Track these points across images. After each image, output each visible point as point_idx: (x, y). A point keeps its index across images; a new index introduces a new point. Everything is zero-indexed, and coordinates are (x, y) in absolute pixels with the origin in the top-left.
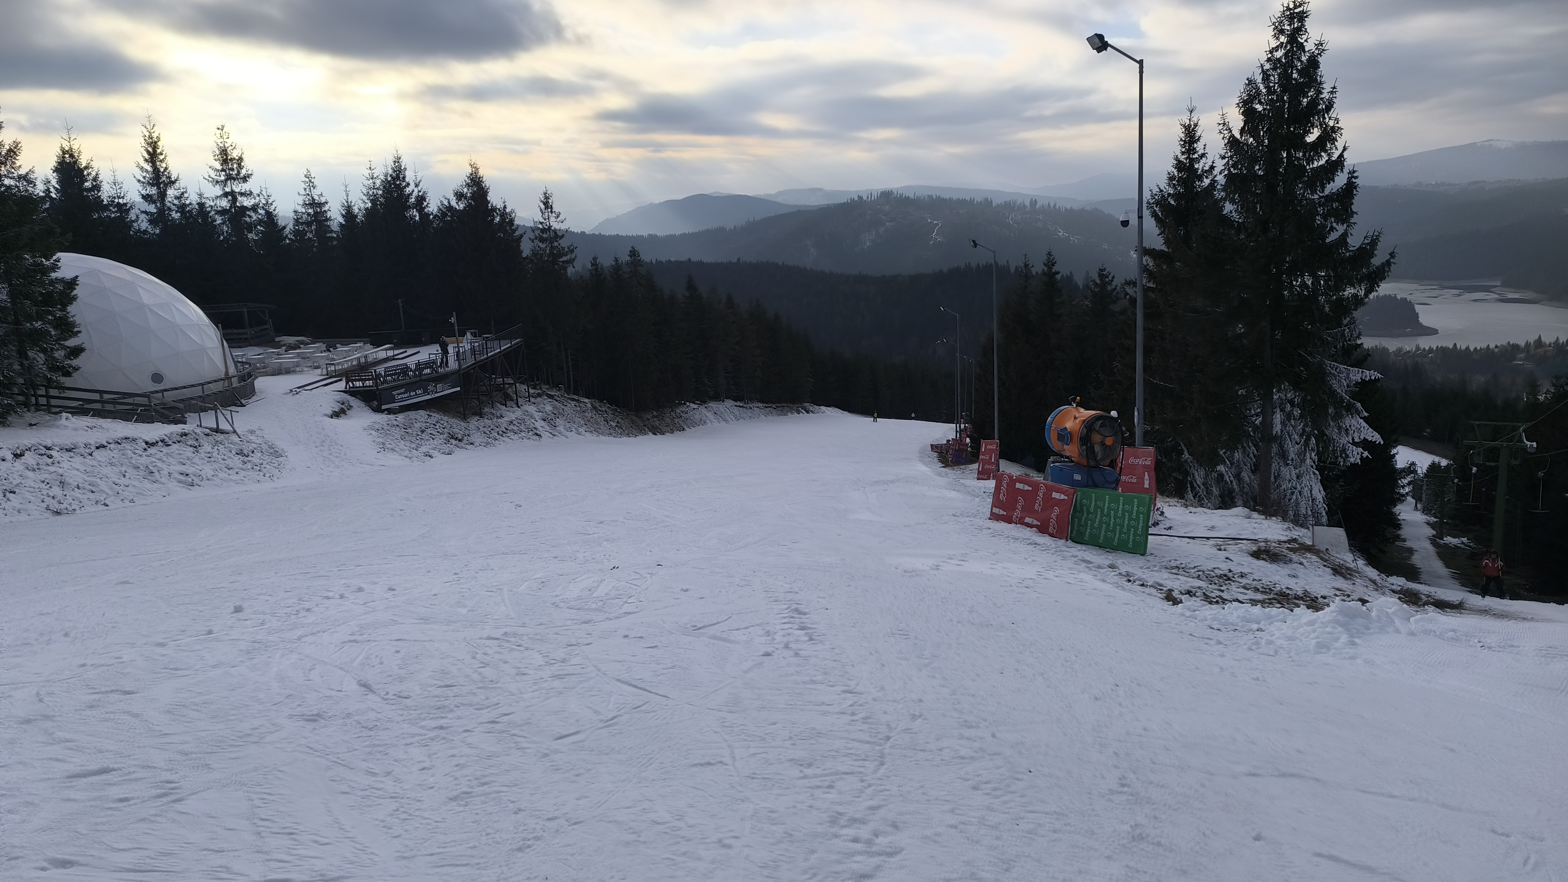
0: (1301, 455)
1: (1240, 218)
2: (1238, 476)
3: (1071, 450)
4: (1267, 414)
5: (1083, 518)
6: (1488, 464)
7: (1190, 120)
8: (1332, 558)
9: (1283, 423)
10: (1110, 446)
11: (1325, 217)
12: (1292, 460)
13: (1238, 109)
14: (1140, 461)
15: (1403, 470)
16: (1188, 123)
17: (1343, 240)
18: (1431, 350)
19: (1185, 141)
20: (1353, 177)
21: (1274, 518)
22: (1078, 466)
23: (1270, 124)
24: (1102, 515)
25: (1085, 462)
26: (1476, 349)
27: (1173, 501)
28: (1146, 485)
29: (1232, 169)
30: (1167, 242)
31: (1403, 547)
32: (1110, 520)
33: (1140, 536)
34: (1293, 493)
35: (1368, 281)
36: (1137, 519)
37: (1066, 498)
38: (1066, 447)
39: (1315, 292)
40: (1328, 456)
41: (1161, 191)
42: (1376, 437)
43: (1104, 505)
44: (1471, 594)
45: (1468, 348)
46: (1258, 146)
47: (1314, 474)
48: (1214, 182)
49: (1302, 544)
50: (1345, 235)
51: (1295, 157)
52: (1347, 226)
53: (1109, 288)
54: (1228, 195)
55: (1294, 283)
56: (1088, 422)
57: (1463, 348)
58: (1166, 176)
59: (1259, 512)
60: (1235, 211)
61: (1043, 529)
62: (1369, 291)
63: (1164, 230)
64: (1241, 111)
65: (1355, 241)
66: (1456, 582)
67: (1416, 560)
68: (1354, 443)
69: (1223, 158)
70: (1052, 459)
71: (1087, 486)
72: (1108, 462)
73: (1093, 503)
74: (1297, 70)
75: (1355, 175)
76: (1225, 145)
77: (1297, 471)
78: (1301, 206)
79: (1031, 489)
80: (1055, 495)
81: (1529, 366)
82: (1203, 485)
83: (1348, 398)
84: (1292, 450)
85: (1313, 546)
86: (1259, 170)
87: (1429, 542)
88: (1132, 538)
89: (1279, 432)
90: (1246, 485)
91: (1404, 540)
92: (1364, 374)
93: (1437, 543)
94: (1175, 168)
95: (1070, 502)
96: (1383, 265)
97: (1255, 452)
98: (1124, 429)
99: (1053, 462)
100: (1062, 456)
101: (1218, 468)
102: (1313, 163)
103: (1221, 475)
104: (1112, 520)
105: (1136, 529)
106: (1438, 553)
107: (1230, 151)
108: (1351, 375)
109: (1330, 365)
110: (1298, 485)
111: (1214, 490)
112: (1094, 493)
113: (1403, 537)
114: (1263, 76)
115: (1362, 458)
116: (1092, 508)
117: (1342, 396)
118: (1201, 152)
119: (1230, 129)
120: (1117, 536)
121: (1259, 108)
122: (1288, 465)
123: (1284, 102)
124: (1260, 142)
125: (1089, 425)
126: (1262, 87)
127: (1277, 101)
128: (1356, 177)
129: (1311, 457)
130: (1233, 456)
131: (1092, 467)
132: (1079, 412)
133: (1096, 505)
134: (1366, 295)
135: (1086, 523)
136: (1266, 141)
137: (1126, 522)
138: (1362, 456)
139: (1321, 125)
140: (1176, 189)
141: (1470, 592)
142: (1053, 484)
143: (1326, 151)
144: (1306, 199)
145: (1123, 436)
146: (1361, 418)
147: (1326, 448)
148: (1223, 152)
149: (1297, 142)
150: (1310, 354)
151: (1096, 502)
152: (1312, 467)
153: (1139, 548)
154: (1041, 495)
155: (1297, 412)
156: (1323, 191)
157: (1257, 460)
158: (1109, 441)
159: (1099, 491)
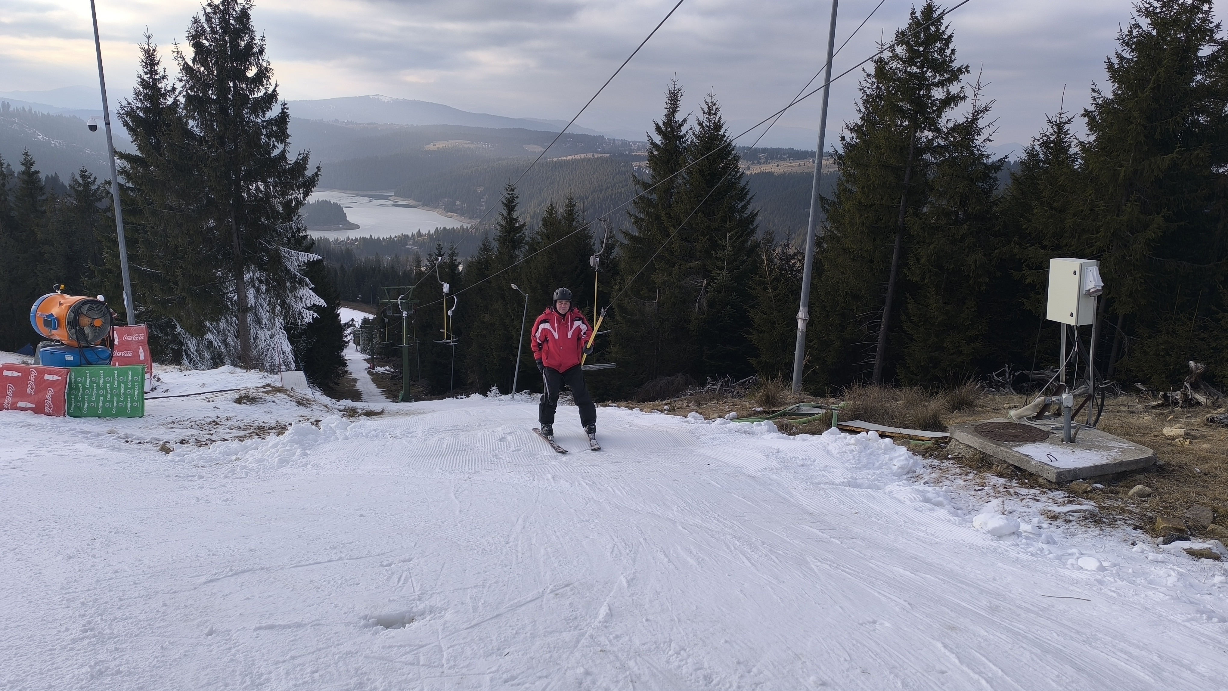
0: (272, 320)
1: (201, 133)
2: (225, 342)
3: (61, 334)
4: (241, 290)
5: (80, 394)
6: (395, 315)
7: (148, 45)
8: (296, 394)
9: (256, 297)
10: (99, 327)
11: (268, 137)
12: (266, 324)
13: (188, 42)
14: (134, 338)
15: (345, 325)
16: (147, 47)
17: (282, 156)
18: (356, 240)
19: (146, 63)
20: (285, 108)
21: (253, 370)
22: (69, 349)
23: (217, 58)
24: (99, 388)
25: (75, 344)
26: (383, 238)
27: (170, 368)
28: (142, 357)
29: (189, 91)
30: (140, 149)
31: (350, 379)
32: (107, 392)
33: (137, 401)
34: (268, 350)
35: (304, 187)
36: (133, 387)
37: (60, 378)
38: (54, 332)
39: (267, 195)
40: (290, 319)
41: (129, 104)
42: (321, 302)
43: (99, 380)
44: (392, 403)
45: (379, 238)
46: (208, 75)
47: (282, 333)
48: (176, 101)
49: (274, 387)
50: (284, 152)
51: (241, 88)
52: (285, 145)
53: (93, 187)
54: (188, 112)
55: (251, 187)
56: (74, 307)
57: (376, 238)
58: (132, 92)
59: (241, 367)
60: (196, 126)
61: (38, 410)
62: (306, 194)
63: (137, 138)
64: (191, 44)
65: (292, 158)
66: (383, 397)
67: (359, 386)
68: (308, 309)
69: (181, 81)
70: (41, 344)
71: (81, 365)
72: (99, 341)
73: (88, 379)
74: (233, 17)
75: (286, 106)
76: (181, 70)
77: (270, 332)
78: (249, 127)
79: (20, 374)
80: (47, 377)
81: (415, 248)
82: (196, 351)
83: (299, 274)
84: (265, 316)
85: (282, 387)
86: (212, 94)
87: (366, 372)
88: (129, 404)
89: (254, 304)
90: (232, 348)
91: (351, 374)
92: (309, 257)
93: (371, 372)
94: (140, 85)
95: (65, 381)
96: (313, 176)
97: (237, 321)
98: (112, 310)
99: (43, 347)
100: (52, 341)
101: (207, 337)
102: (254, 94)
103: (210, 343)
104: (109, 392)
105: (133, 396)
106: (373, 380)
107: (186, 76)
108: (300, 258)
109: (284, 250)
110: (272, 343)
111: (206, 355)
112: (88, 371)
113: (349, 372)
114: (206, 18)
115: (313, 318)
116: (88, 384)
117: (294, 274)
118: (162, 74)
119: (183, 57)
120: (115, 404)
121: (206, 43)
122: (263, 328)
123: (226, 41)
124: (210, 72)
125: (77, 310)
126: (206, 26)
127: (220, 40)
128: (287, 109)
129: (279, 322)
130: (218, 325)
131: (84, 347)
132: (64, 298)
133: (91, 381)
134: (304, 198)
135: (83, 399)
136: (216, 72)
137: (122, 391)
138: (313, 317)
139: (257, 64)
140: (143, 103)
141: (392, 402)
142: (45, 367)
143: (263, 86)
144: (252, 122)
145: (112, 318)
146: (310, 289)
147: (287, 313)
148: (180, 76)
149: (240, 75)
150: (269, 242)
151: (90, 378)
152: (281, 328)
153: (138, 412)
154: (32, 379)
155: (263, 288)
156: (264, 117)
157: (238, 328)
158: (98, 323)
159: (93, 368)
